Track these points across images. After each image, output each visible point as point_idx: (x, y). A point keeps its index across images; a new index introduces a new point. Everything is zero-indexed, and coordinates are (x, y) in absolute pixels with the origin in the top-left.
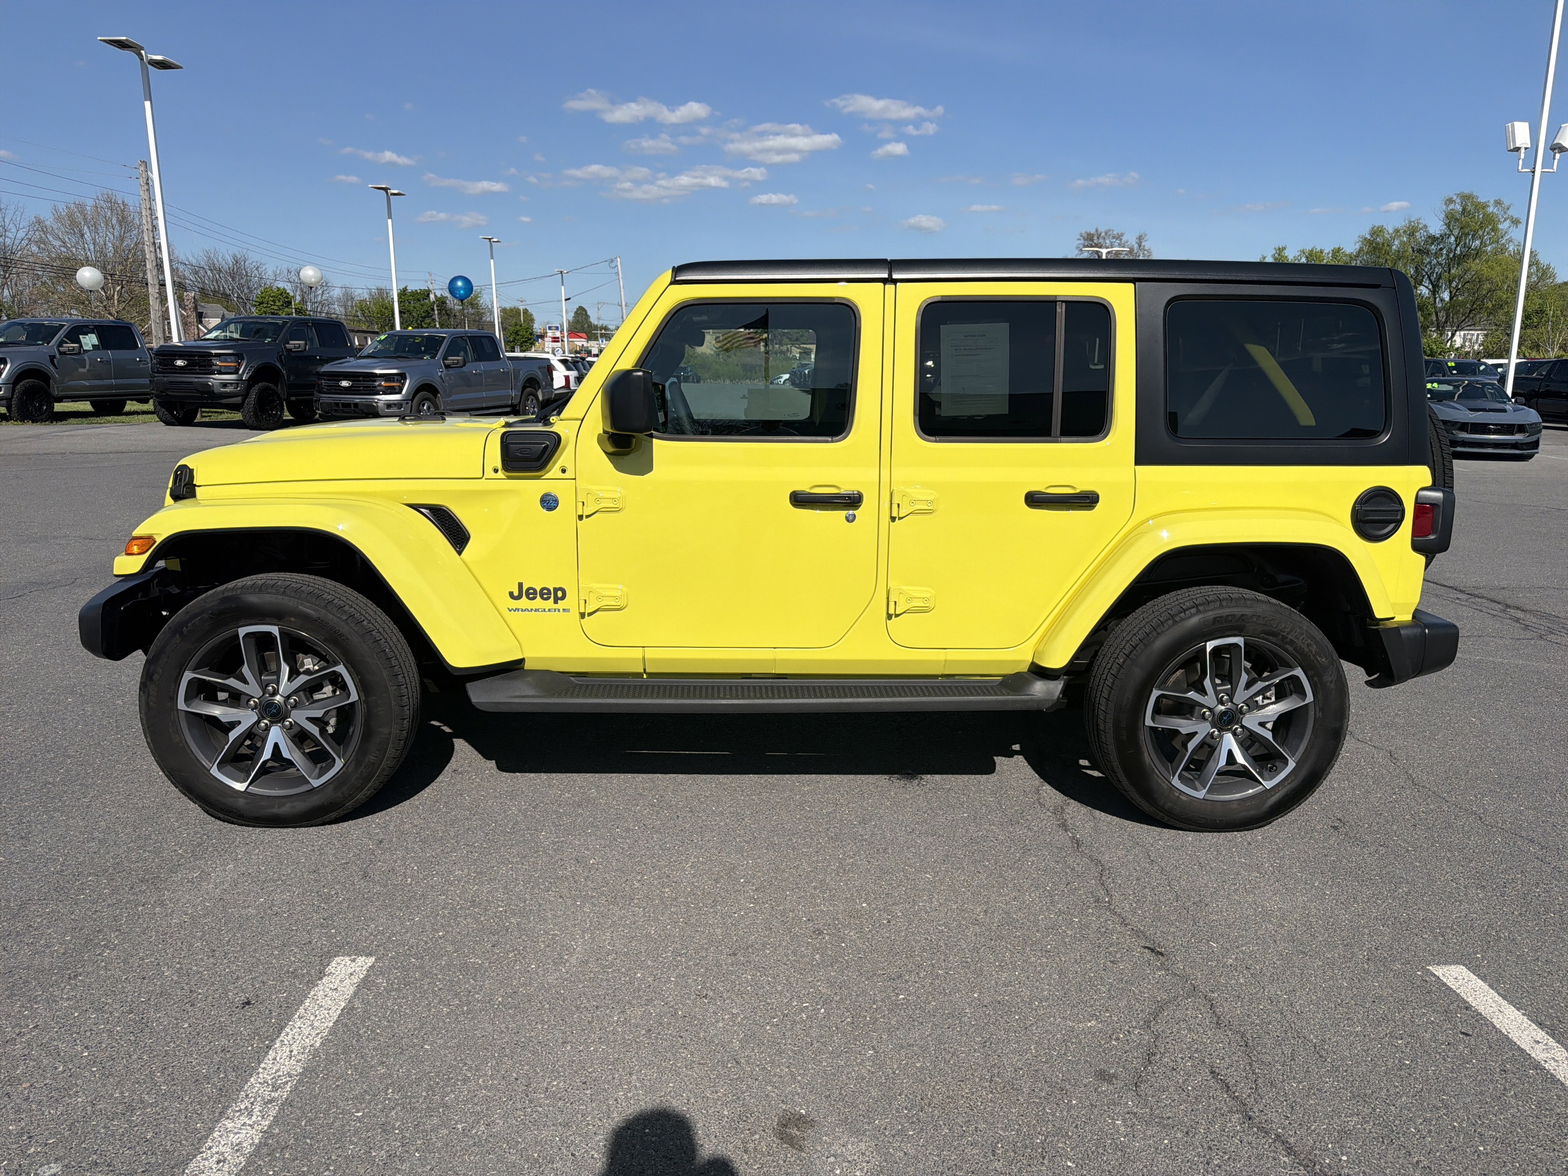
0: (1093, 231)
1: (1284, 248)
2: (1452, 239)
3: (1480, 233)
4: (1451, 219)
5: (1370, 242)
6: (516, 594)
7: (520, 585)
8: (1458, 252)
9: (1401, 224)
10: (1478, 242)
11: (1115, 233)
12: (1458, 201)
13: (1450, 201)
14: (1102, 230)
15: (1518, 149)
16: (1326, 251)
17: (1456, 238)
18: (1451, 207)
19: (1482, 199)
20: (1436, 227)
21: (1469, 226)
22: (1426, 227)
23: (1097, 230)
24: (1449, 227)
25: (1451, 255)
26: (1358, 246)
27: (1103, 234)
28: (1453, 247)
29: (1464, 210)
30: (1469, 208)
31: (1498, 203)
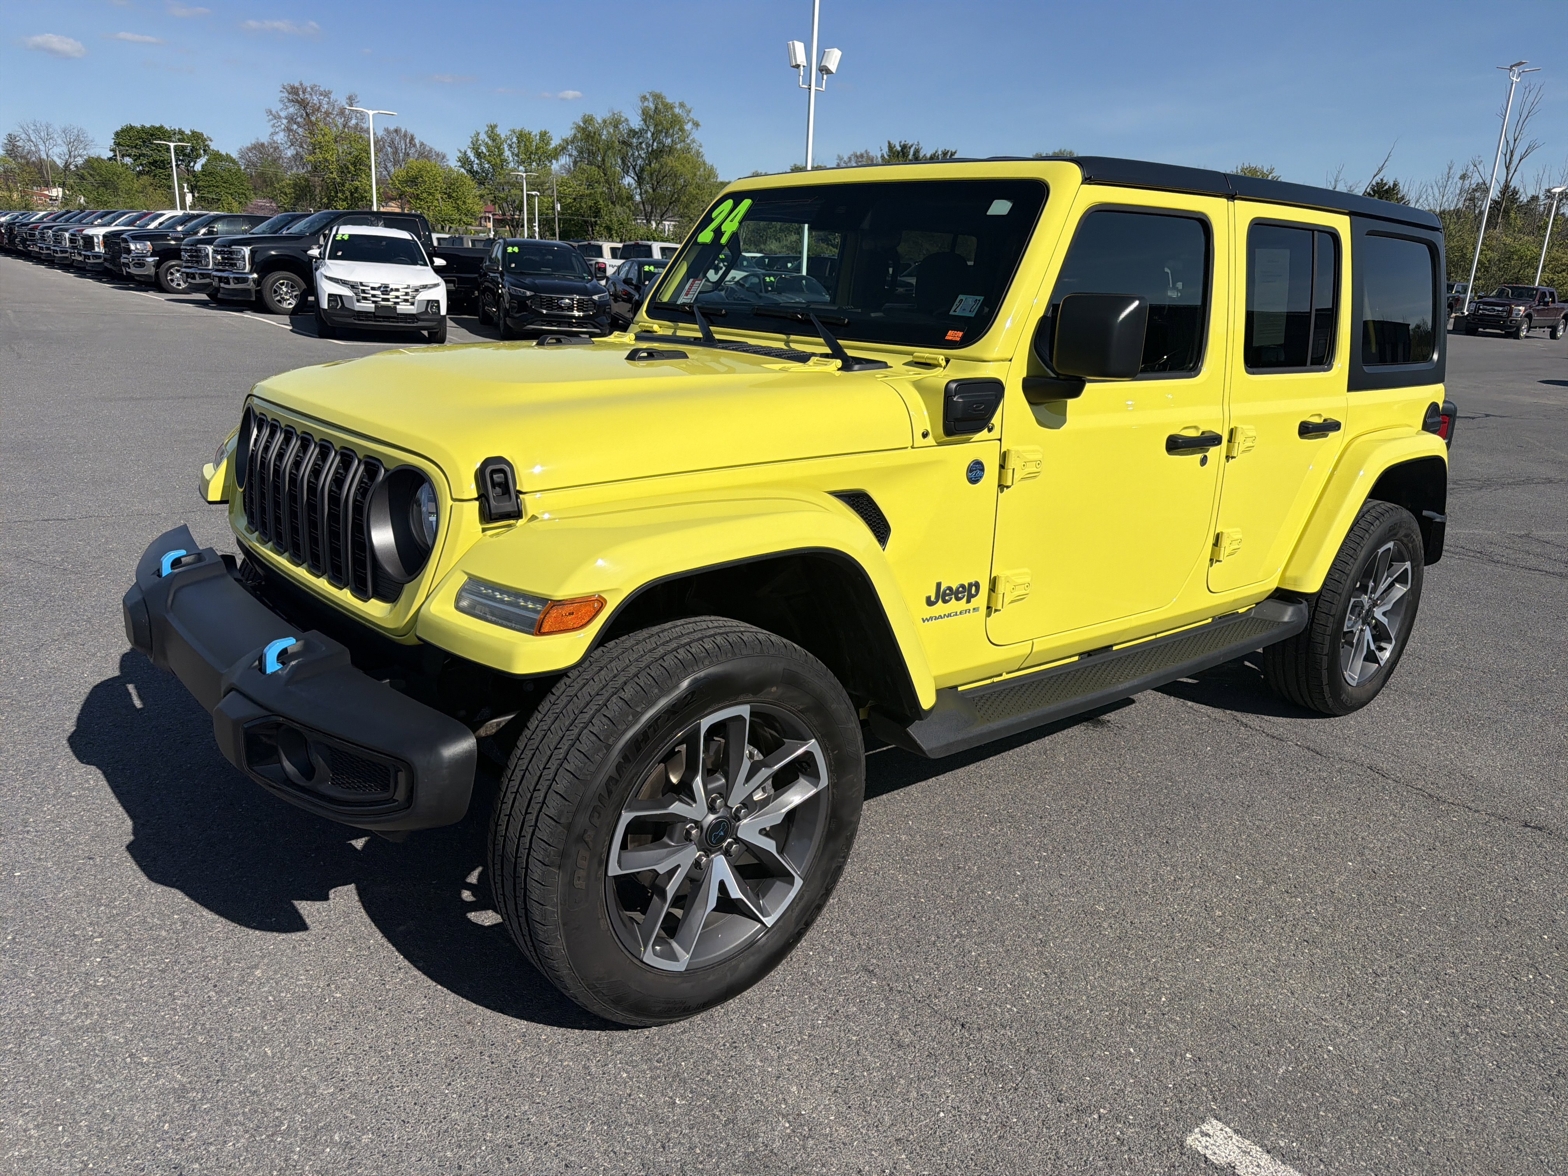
0: (297, 85)
1: (496, 126)
2: (649, 135)
3: (671, 131)
4: (646, 116)
5: (584, 130)
6: (933, 599)
7: (939, 585)
8: (655, 147)
9: (607, 115)
10: (669, 140)
11: (322, 89)
12: (651, 99)
13: (644, 99)
14: (307, 84)
15: (798, 66)
16: (533, 133)
17: (653, 134)
18: (646, 104)
19: (669, 100)
20: (636, 122)
21: (662, 123)
22: (627, 120)
23: (301, 84)
24: (645, 122)
25: (650, 149)
26: (573, 132)
27: (309, 89)
28: (651, 142)
29: (656, 108)
30: (660, 106)
31: (682, 105)
